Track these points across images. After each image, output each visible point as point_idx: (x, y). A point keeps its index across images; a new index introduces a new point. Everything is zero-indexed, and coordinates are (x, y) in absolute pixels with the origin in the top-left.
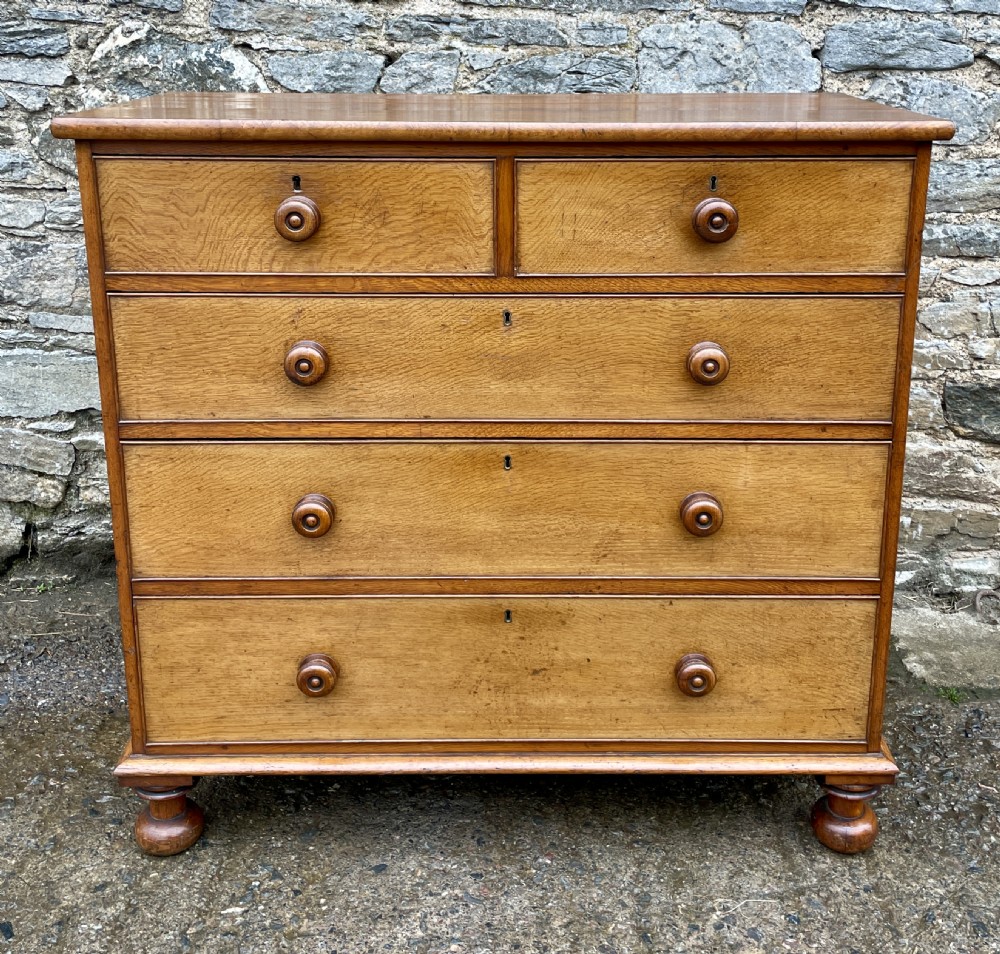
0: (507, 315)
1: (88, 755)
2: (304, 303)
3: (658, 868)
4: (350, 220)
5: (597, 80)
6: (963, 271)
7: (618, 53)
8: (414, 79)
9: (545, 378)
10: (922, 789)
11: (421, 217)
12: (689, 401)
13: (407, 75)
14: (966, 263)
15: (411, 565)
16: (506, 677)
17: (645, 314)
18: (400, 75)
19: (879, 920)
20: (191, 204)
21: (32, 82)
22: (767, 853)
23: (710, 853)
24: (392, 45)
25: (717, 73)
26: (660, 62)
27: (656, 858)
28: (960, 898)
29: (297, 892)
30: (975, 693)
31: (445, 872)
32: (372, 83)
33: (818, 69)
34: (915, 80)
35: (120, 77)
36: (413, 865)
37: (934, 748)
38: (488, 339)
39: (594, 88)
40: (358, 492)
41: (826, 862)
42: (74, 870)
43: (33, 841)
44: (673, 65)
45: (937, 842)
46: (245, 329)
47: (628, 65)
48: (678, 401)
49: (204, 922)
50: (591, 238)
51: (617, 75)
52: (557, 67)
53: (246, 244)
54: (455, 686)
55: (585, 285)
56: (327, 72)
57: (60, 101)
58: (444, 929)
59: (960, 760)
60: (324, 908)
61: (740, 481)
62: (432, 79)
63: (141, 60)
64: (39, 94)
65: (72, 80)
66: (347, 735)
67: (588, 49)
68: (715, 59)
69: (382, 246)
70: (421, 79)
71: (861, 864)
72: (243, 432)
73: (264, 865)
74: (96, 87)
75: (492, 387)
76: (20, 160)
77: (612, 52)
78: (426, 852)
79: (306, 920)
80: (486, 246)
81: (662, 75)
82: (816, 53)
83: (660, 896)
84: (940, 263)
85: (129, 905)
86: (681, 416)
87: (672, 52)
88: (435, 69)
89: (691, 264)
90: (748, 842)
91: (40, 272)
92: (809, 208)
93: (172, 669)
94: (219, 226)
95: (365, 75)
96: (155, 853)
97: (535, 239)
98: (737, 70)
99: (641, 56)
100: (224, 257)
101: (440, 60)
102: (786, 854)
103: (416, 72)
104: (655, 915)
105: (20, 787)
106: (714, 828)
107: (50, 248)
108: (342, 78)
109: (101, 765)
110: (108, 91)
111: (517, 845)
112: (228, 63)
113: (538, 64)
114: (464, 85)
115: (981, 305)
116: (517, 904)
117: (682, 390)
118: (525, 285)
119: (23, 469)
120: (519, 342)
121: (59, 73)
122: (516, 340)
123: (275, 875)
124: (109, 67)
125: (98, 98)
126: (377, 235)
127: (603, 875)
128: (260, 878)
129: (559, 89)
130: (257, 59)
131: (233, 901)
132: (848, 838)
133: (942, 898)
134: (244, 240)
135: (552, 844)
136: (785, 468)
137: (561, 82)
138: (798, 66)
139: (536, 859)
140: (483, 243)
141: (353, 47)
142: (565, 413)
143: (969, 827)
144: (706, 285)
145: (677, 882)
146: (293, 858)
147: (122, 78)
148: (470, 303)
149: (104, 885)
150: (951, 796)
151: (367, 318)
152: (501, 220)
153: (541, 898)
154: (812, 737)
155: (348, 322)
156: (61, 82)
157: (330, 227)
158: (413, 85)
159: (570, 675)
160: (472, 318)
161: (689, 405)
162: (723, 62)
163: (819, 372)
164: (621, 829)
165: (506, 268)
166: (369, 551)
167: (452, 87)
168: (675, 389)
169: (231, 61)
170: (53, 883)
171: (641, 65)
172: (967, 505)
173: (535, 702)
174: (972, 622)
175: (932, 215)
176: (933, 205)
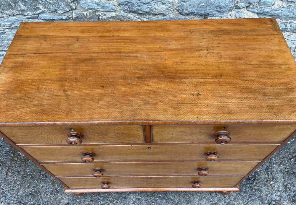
6: (292, 36)
14: (294, 34)
16: (151, 183)
31: (139, 199)
36: (132, 197)
41: (219, 196)
54: (139, 183)
84: (285, 34)
91: (7, 39)
107: (7, 33)
115: (293, 45)
127: (172, 200)
143: (251, 183)
149: (68, 203)
159: (166, 183)
170: (58, 203)
175: (288, 21)
176: (290, 19)
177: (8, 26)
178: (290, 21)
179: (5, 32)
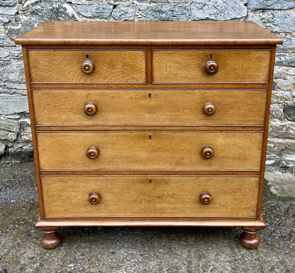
0: (150, 95)
1: (27, 218)
2: (90, 91)
3: (195, 253)
4: (103, 67)
5: (178, 13)
6: (290, 71)
7: (185, 5)
8: (122, 13)
9: (161, 113)
10: (273, 229)
11: (124, 66)
12: (204, 119)
13: (120, 12)
14: (291, 68)
15: (122, 167)
16: (150, 199)
17: (191, 94)
18: (118, 12)
19: (259, 269)
20: (56, 63)
21: (5, 14)
22: (227, 248)
23: (210, 249)
24: (115, 2)
25: (215, 11)
26: (197, 7)
27: (194, 250)
28: (282, 262)
29: (89, 260)
30: (291, 199)
31: (132, 254)
32: (109, 14)
33: (246, 9)
34: (276, 13)
35: (32, 12)
36: (123, 252)
37: (278, 216)
38: (144, 102)
39: (177, 15)
40: (106, 146)
41: (243, 251)
42: (24, 253)
43: (12, 244)
44: (202, 8)
45: (277, 245)
46: (72, 99)
47: (188, 8)
48: (201, 119)
49: (62, 269)
50: (175, 73)
51: (184, 11)
52: (166, 9)
53: (73, 75)
54: (135, 201)
55: (173, 86)
56: (95, 11)
57: (14, 19)
58: (132, 271)
59: (285, 220)
60: (97, 265)
61: (219, 143)
62: (127, 13)
63: (38, 7)
64: (7, 18)
65: (17, 13)
66: (103, 215)
67: (175, 4)
68: (214, 7)
69: (113, 75)
70: (124, 13)
71: (254, 252)
72: (72, 129)
73: (79, 252)
74: (25, 15)
75: (145, 115)
76: (2, 38)
77: (183, 5)
78: (126, 248)
79: (92, 268)
80: (143, 75)
81: (198, 11)
82: (246, 5)
83: (195, 261)
84: (283, 68)
85: (40, 264)
86: (201, 124)
87: (201, 4)
88: (128, 10)
89: (205, 80)
90: (221, 245)
91: (9, 71)
92: (240, 64)
93: (52, 196)
94: (64, 70)
95: (107, 11)
96: (48, 248)
97: (158, 73)
98: (221, 10)
99: (192, 5)
100: (66, 78)
101: (130, 7)
102: (232, 249)
103: (122, 11)
104: (193, 267)
105: (7, 228)
106: (211, 241)
108: (100, 12)
109: (31, 221)
110: (28, 16)
111: (153, 246)
112: (65, 8)
113: (160, 8)
114: (137, 15)
116: (153, 264)
117: (202, 116)
118: (155, 86)
119: (4, 130)
120: (153, 102)
121: (13, 11)
122: (152, 102)
123: (83, 255)
124: (29, 9)
125: (25, 19)
126: (111, 72)
127: (178, 255)
128: (78, 256)
129: (166, 16)
130: (74, 7)
131: (71, 262)
132: (250, 244)
133: (277, 262)
134: (72, 73)
135: (164, 246)
136: (232, 139)
137: (167, 13)
138: (240, 9)
139: (159, 250)
140: (143, 74)
141: (103, 3)
142: (167, 123)
143: (287, 240)
144: (209, 86)
145: (200, 257)
146: (88, 249)
147: (33, 13)
148: (139, 91)
149: (33, 258)
150: (282, 231)
151: (108, 96)
152: (148, 67)
153: (160, 262)
154: (240, 216)
155: (103, 97)
156: (14, 14)
157: (97, 69)
158: (122, 15)
159: (168, 198)
160: (139, 96)
161: (204, 121)
162: (217, 8)
163: (242, 111)
164: (184, 241)
165: (150, 81)
166: (110, 162)
167: (134, 15)
168: (200, 116)
169: (66, 7)
170: (18, 257)
171: (192, 8)
172: (291, 141)
173: (158, 206)
174: (291, 176)
175: (281, 54)
176: (282, 51)
177: (17, 55)
178: (283, 54)
179: (11, 63)
